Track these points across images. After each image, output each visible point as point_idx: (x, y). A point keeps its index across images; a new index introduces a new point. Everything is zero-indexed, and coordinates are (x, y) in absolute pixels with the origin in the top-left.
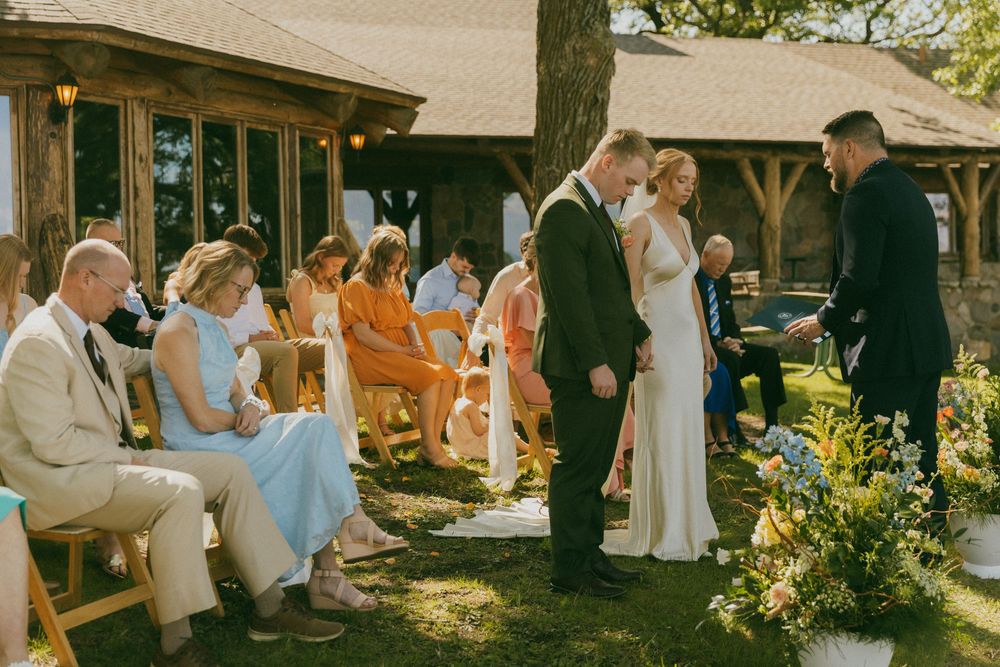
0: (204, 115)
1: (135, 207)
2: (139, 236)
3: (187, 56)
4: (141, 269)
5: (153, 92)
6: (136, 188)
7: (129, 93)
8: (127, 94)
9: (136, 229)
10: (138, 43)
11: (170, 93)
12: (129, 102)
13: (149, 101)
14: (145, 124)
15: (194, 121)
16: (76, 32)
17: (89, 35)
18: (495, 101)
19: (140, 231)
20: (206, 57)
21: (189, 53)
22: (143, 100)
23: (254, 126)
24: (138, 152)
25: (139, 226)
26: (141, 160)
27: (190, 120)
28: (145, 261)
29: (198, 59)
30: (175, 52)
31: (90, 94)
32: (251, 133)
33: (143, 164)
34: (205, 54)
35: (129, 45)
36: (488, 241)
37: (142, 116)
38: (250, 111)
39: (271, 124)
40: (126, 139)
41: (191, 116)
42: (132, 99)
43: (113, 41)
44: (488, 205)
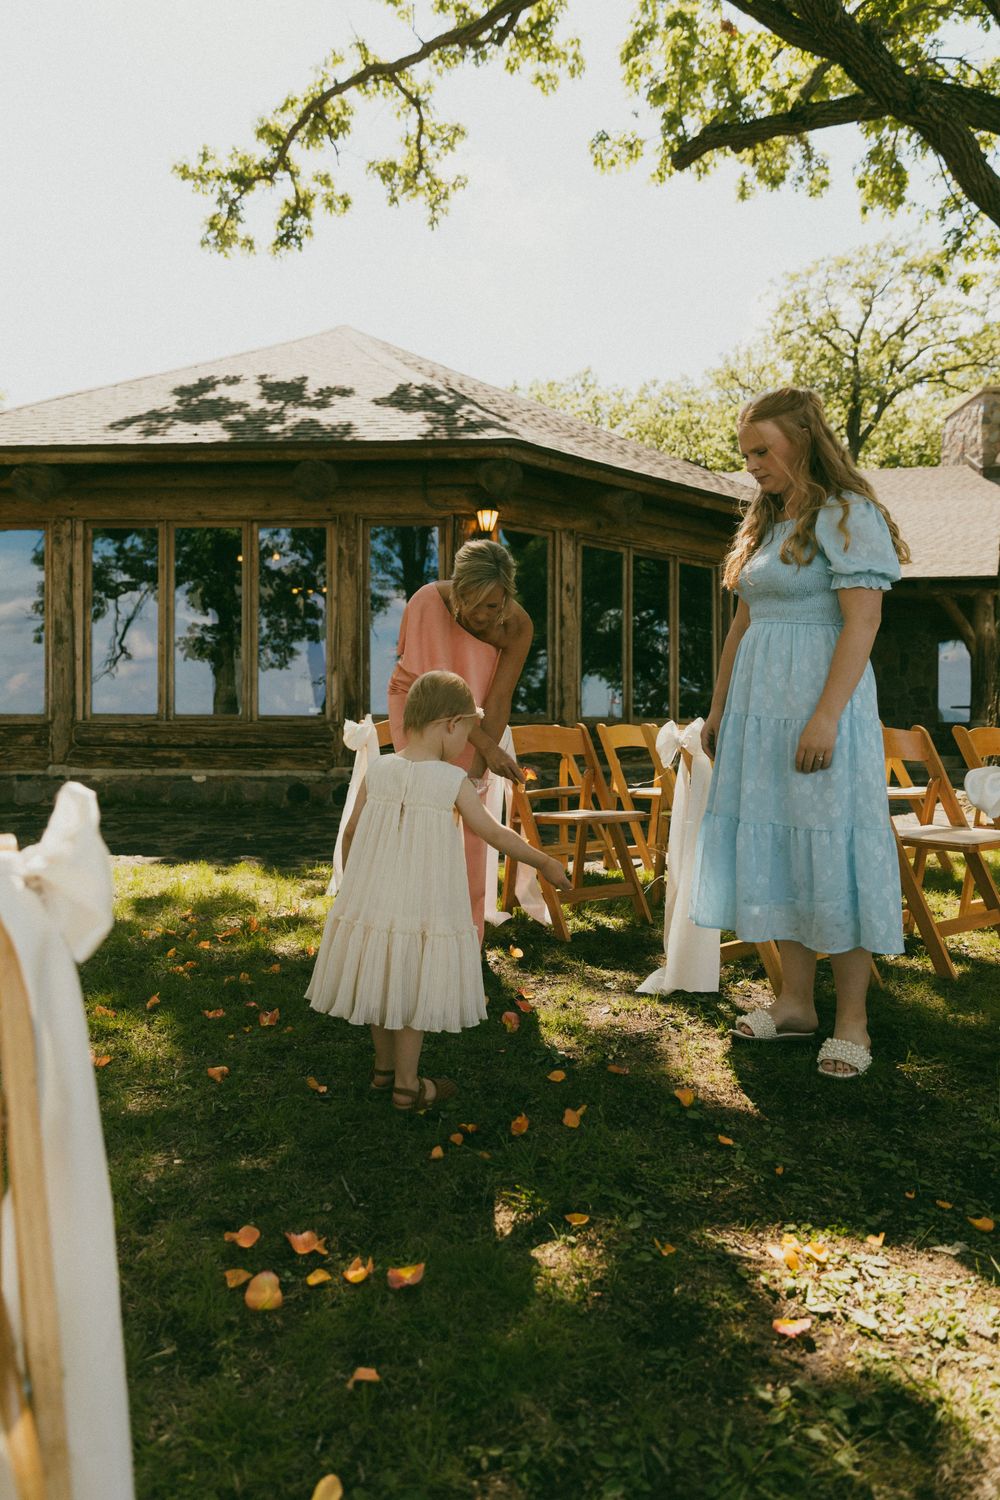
0: (635, 549)
1: (561, 636)
2: (565, 663)
3: (608, 478)
4: (566, 695)
5: (581, 524)
6: (562, 617)
7: (558, 524)
8: (555, 525)
9: (562, 657)
10: (553, 461)
11: (599, 526)
12: (557, 534)
13: (578, 533)
14: (573, 555)
15: (625, 554)
16: (487, 449)
17: (500, 451)
18: (934, 551)
19: (565, 658)
20: (629, 480)
21: (609, 475)
22: (572, 532)
23: (687, 562)
24: (565, 582)
25: (565, 654)
26: (568, 589)
27: (621, 554)
28: (569, 688)
29: (620, 481)
30: (595, 473)
31: (517, 525)
32: (684, 568)
33: (570, 594)
34: (628, 477)
35: (544, 463)
36: (923, 684)
37: (570, 548)
38: (684, 547)
39: (704, 561)
40: (554, 569)
41: (623, 550)
42: (561, 531)
43: (526, 458)
44: (923, 651)
